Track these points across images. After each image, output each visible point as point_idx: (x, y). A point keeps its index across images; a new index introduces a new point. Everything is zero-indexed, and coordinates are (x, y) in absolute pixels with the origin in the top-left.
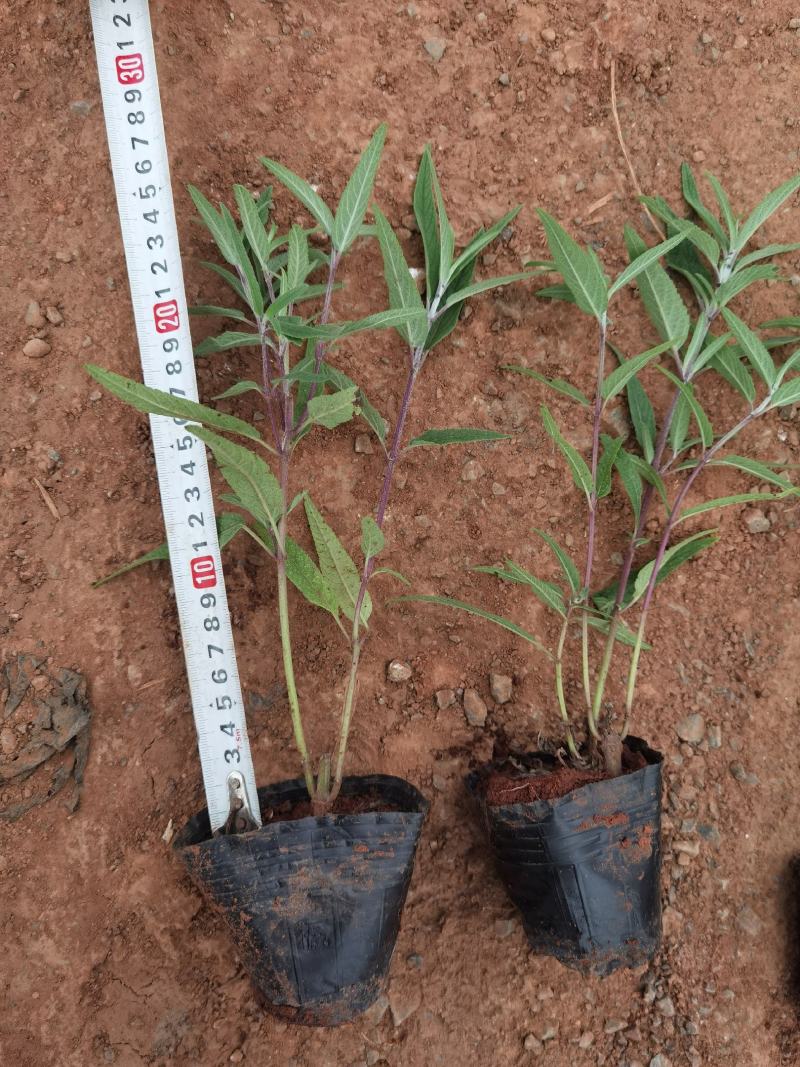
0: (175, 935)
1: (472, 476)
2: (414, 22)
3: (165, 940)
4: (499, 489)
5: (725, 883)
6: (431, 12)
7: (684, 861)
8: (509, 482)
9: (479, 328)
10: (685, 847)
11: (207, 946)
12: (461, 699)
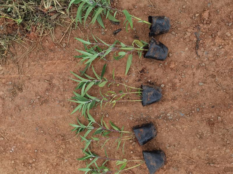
0: (165, 171)
1: (110, 148)
2: (64, 163)
3: (165, 172)
4: (110, 145)
5: (147, 112)
6: (62, 162)
7: (145, 117)
8: (109, 144)
9: (94, 150)
10: (144, 117)
11: (165, 167)
12: (133, 145)
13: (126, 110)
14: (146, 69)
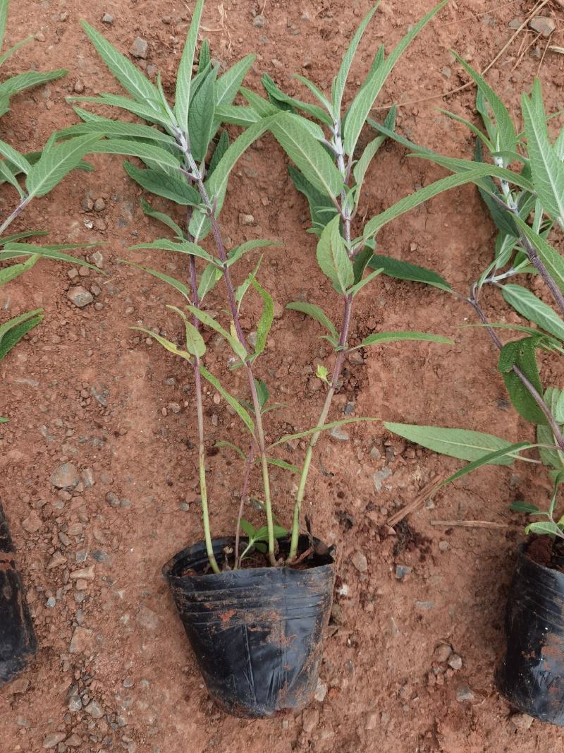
5: (121, 593)
7: (82, 585)
10: (80, 574)
13: (129, 438)
14: (422, 559)
